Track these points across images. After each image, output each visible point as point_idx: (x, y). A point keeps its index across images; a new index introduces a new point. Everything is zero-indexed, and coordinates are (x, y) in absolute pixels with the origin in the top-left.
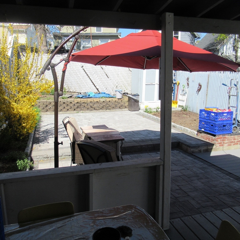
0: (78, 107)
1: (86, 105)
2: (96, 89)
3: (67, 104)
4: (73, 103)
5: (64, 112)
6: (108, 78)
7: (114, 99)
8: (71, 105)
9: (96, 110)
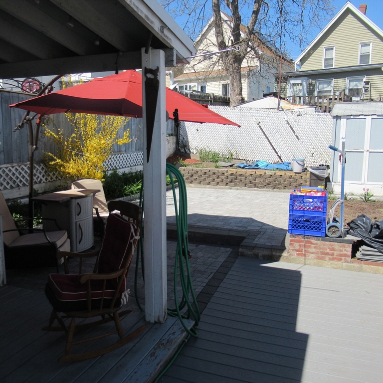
0: (231, 181)
1: (243, 178)
2: (277, 156)
3: (218, 174)
4: (226, 174)
5: (212, 187)
6: (298, 139)
7: (289, 174)
8: (223, 177)
9: (258, 187)
